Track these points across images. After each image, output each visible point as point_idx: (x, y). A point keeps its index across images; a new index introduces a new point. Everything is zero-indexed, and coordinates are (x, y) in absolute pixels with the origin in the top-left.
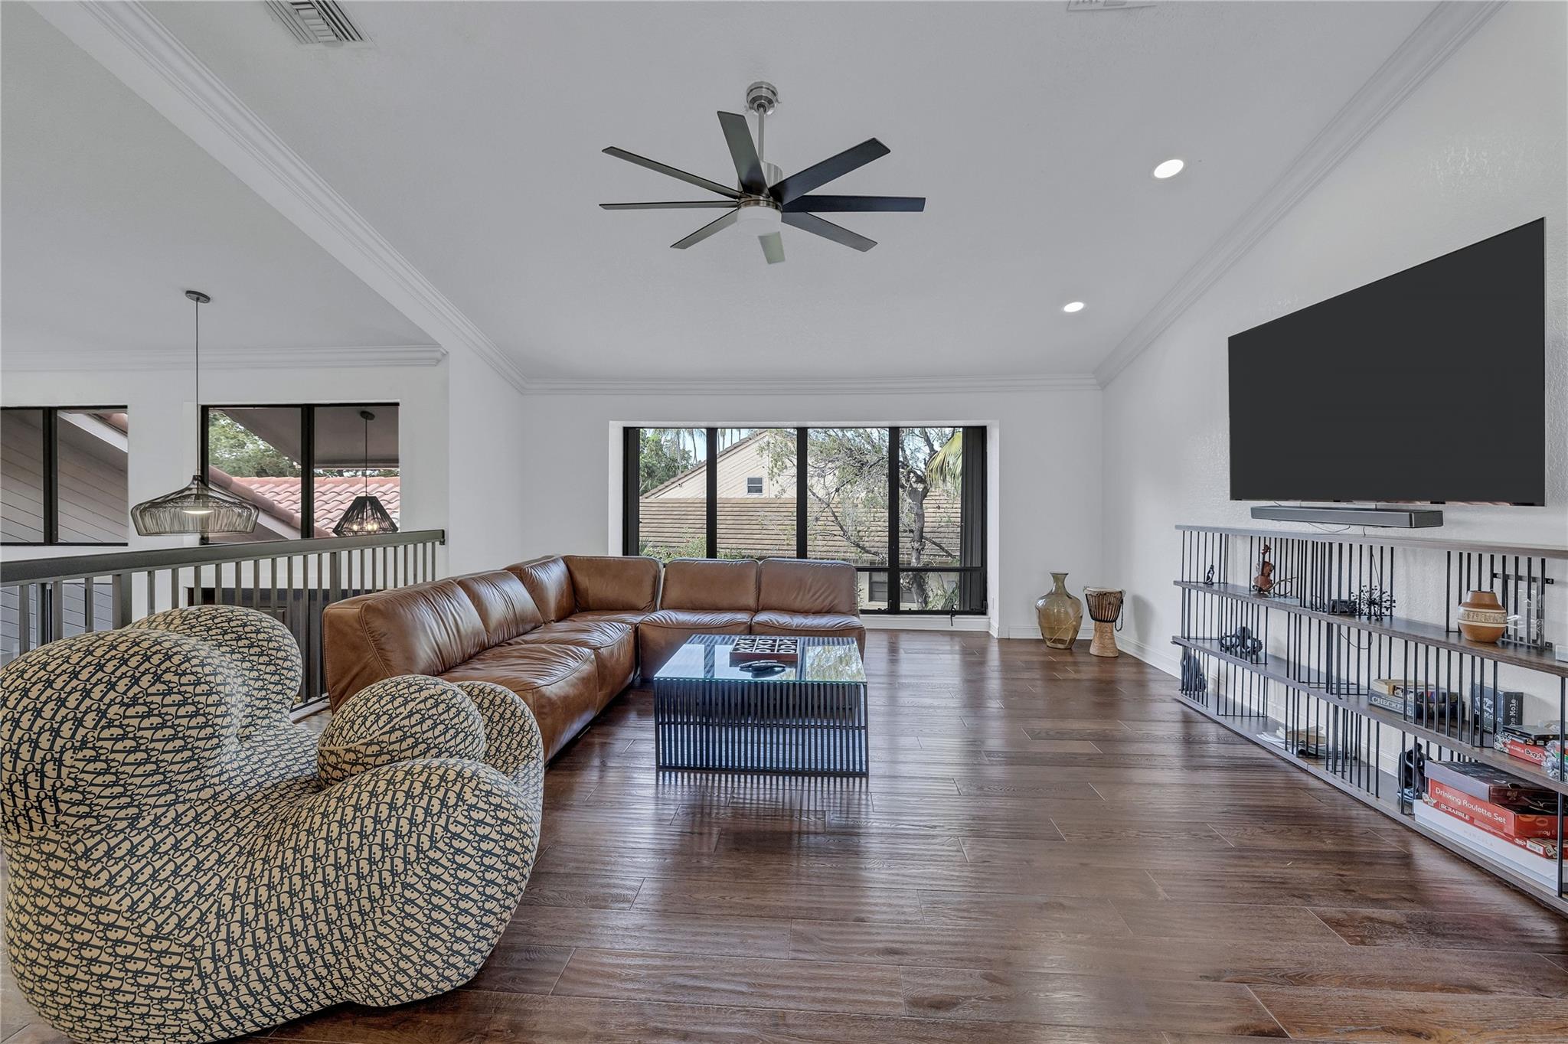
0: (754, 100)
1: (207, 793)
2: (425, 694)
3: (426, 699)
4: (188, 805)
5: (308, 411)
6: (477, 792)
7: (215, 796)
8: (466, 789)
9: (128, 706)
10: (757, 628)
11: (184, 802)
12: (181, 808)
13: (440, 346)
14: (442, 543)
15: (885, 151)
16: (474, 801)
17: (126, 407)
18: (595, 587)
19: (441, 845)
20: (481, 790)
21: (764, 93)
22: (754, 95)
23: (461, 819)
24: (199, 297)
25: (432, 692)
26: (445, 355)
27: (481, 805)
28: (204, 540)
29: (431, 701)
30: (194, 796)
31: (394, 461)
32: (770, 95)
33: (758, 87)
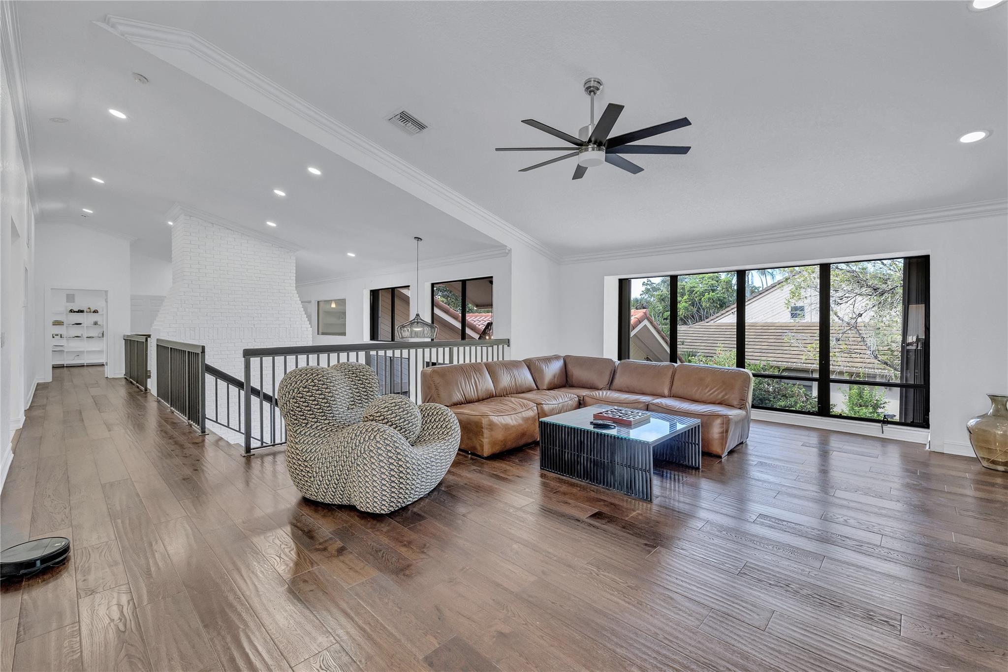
0: (588, 88)
1: (327, 422)
2: (393, 401)
3: (392, 403)
4: (320, 424)
5: (464, 282)
6: (381, 437)
7: (329, 423)
8: (378, 435)
9: (304, 388)
10: (651, 407)
11: (319, 422)
12: (318, 424)
13: (506, 246)
14: (509, 346)
15: (621, 108)
16: (379, 440)
17: (409, 286)
18: (578, 373)
19: (366, 453)
20: (383, 437)
21: (592, 84)
22: (587, 86)
23: (373, 445)
24: (418, 239)
25: (396, 401)
26: (510, 250)
27: (381, 442)
28: (432, 340)
29: (394, 404)
30: (323, 421)
31: (491, 305)
32: (596, 84)
33: (589, 81)
